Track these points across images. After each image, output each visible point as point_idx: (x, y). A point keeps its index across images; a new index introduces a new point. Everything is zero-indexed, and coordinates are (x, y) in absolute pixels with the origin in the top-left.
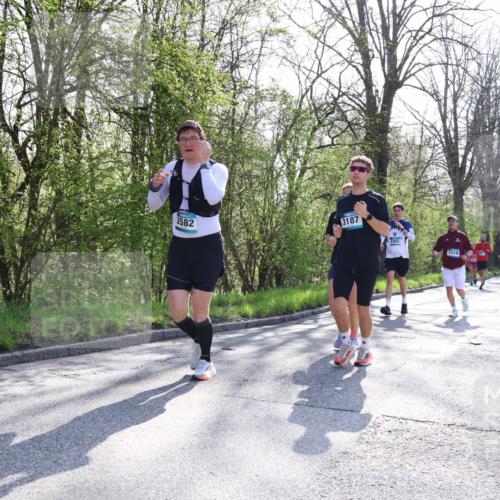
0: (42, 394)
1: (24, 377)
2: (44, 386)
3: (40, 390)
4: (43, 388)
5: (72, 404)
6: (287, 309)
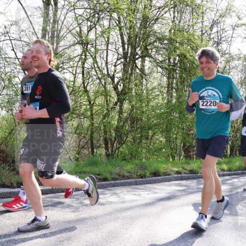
0: (124, 202)
1: (115, 194)
2: (124, 198)
3: (123, 200)
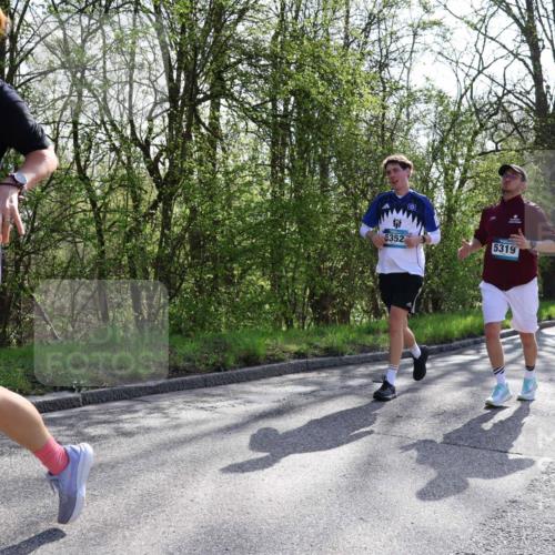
1: (158, 409)
2: (178, 418)
3: (175, 423)
4: (179, 421)
5: (209, 439)
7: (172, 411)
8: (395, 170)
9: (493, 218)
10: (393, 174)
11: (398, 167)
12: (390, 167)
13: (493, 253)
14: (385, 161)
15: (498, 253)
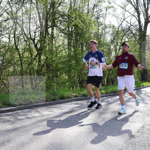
0: (43, 116)
1: (38, 111)
3: (42, 115)
4: (43, 115)
6: (115, 91)
7: (41, 112)
8: (92, 44)
9: (120, 58)
10: (91, 45)
11: (93, 43)
12: (91, 43)
13: (120, 67)
14: (89, 42)
15: (121, 67)
